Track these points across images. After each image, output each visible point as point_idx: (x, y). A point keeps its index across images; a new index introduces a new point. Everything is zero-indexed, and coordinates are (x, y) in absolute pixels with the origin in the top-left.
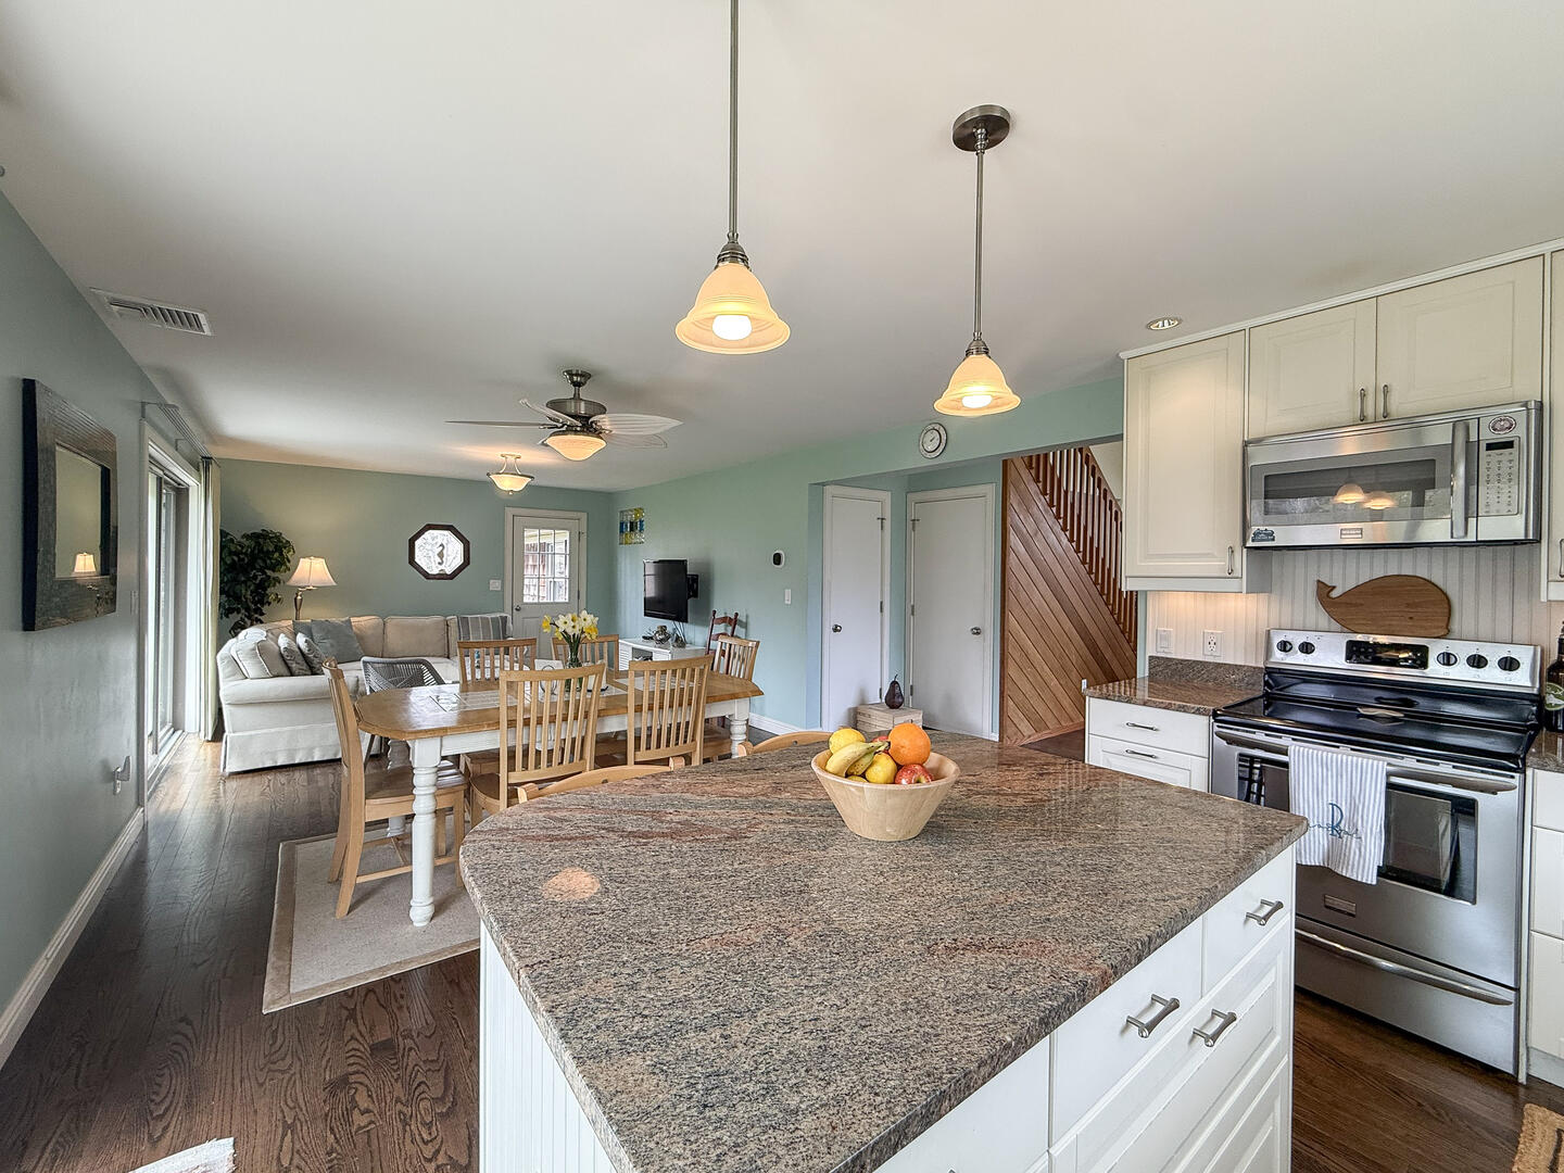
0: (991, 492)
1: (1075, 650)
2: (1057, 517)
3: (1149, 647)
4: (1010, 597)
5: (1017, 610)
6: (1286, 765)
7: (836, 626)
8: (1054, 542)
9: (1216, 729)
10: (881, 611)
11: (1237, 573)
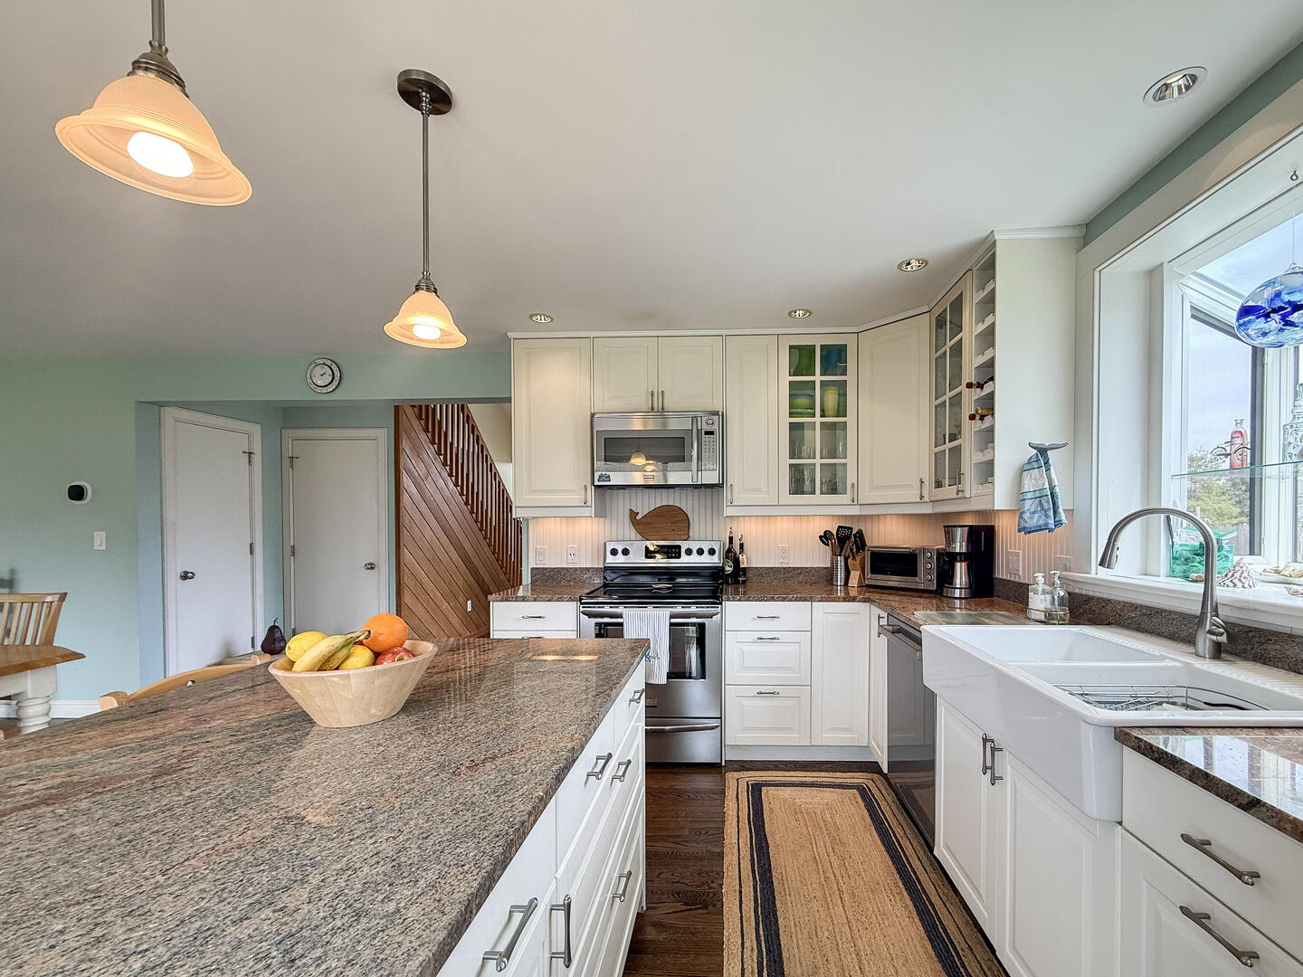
0: (383, 436)
1: (461, 578)
2: (445, 464)
3: (531, 562)
4: (404, 533)
5: (411, 544)
6: (621, 624)
7: (186, 573)
8: (442, 486)
9: (582, 609)
10: (251, 552)
11: (589, 504)
